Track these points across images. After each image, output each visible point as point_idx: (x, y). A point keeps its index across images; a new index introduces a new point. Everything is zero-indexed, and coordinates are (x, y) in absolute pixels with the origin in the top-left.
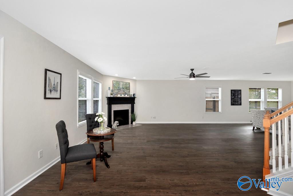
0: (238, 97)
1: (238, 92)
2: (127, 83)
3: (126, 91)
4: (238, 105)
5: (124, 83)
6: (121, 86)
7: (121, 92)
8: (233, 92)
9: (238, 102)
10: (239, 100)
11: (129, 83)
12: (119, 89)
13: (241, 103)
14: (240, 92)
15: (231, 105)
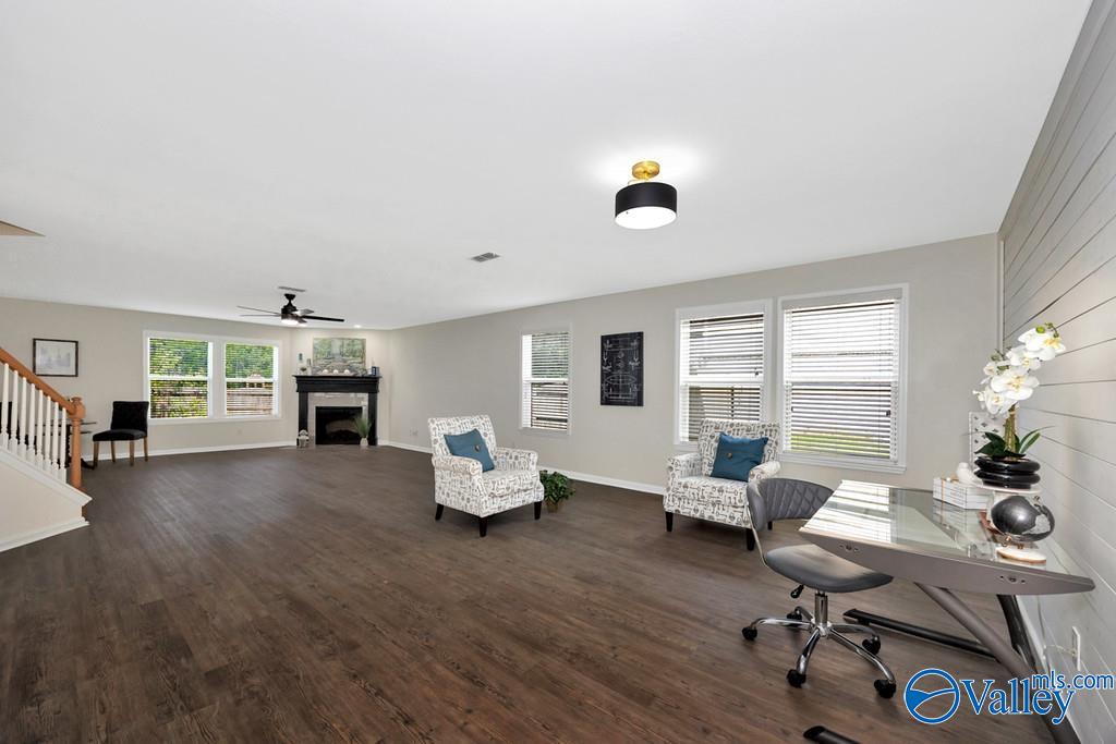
0: (627, 368)
1: (626, 346)
2: (356, 342)
3: (351, 360)
4: (625, 404)
5: (346, 342)
6: (336, 350)
7: (334, 364)
8: (608, 346)
9: (626, 389)
10: (632, 379)
11: (363, 342)
12: (330, 357)
13: (640, 394)
14: (635, 343)
15: (602, 404)
